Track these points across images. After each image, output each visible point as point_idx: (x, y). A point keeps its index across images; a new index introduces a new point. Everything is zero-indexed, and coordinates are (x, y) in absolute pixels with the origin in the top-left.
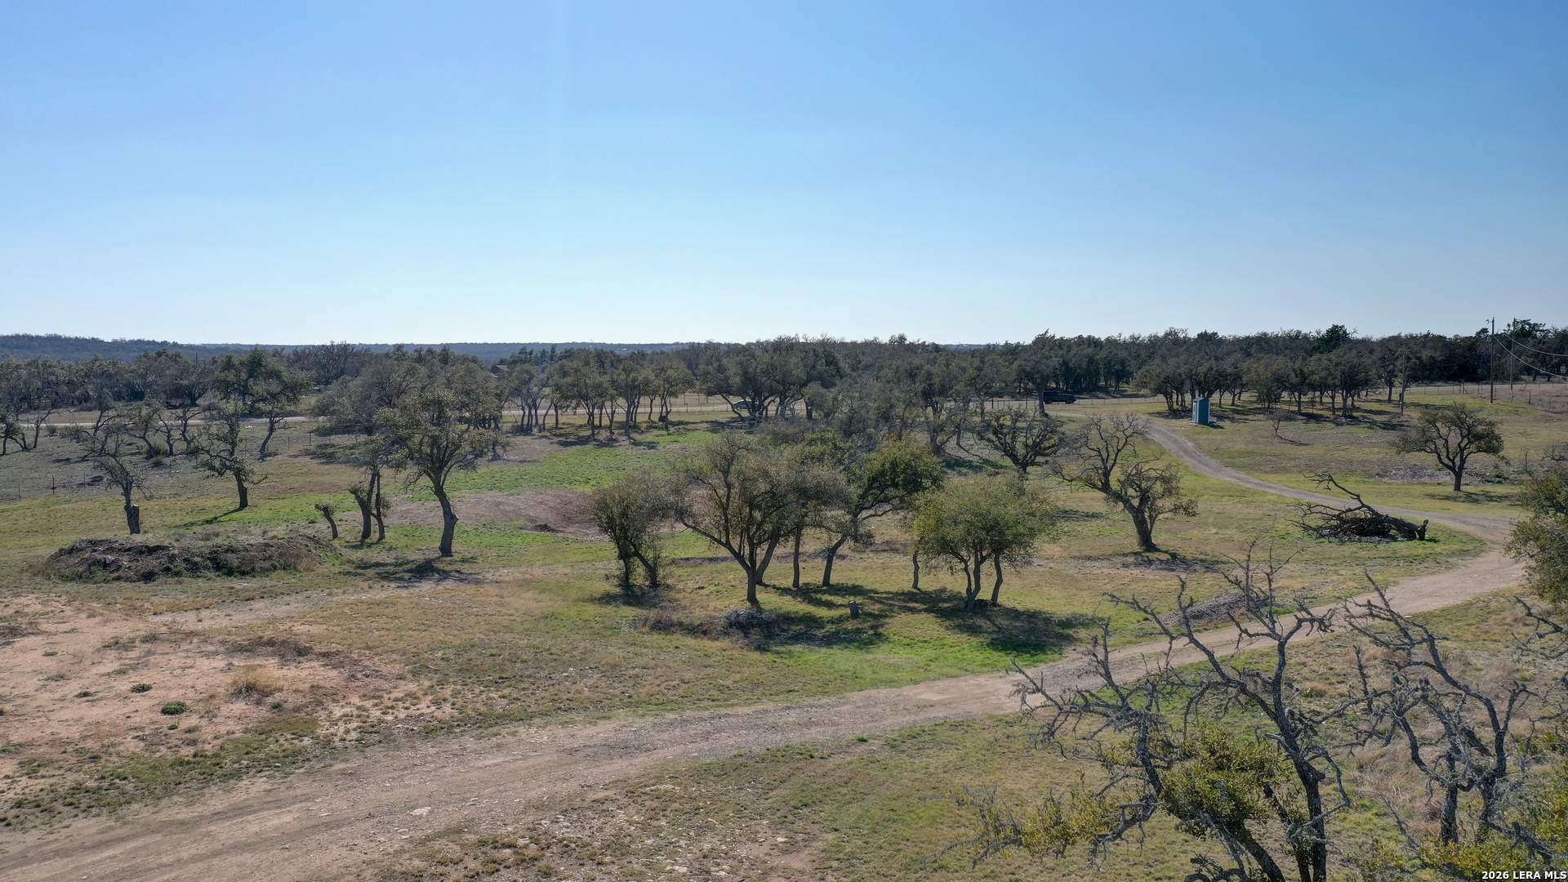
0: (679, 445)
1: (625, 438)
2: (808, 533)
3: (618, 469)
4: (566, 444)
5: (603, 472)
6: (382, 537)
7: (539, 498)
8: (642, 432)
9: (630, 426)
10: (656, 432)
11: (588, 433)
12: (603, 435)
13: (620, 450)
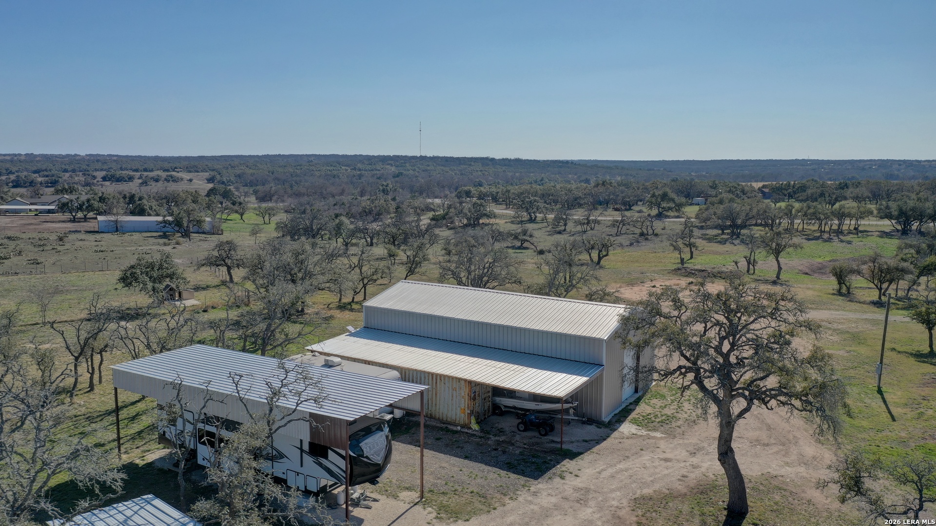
0: (862, 243)
1: (836, 238)
2: (901, 282)
3: (833, 252)
4: (809, 240)
5: (827, 253)
6: (754, 272)
7: (801, 262)
8: (845, 235)
9: (839, 232)
10: (852, 236)
11: (819, 234)
12: (826, 236)
13: (834, 244)
